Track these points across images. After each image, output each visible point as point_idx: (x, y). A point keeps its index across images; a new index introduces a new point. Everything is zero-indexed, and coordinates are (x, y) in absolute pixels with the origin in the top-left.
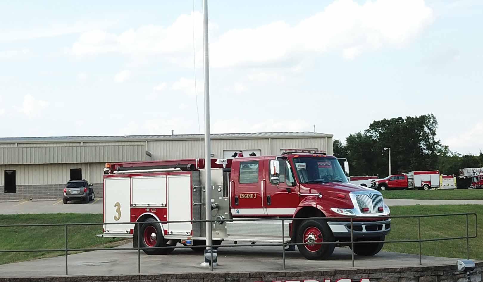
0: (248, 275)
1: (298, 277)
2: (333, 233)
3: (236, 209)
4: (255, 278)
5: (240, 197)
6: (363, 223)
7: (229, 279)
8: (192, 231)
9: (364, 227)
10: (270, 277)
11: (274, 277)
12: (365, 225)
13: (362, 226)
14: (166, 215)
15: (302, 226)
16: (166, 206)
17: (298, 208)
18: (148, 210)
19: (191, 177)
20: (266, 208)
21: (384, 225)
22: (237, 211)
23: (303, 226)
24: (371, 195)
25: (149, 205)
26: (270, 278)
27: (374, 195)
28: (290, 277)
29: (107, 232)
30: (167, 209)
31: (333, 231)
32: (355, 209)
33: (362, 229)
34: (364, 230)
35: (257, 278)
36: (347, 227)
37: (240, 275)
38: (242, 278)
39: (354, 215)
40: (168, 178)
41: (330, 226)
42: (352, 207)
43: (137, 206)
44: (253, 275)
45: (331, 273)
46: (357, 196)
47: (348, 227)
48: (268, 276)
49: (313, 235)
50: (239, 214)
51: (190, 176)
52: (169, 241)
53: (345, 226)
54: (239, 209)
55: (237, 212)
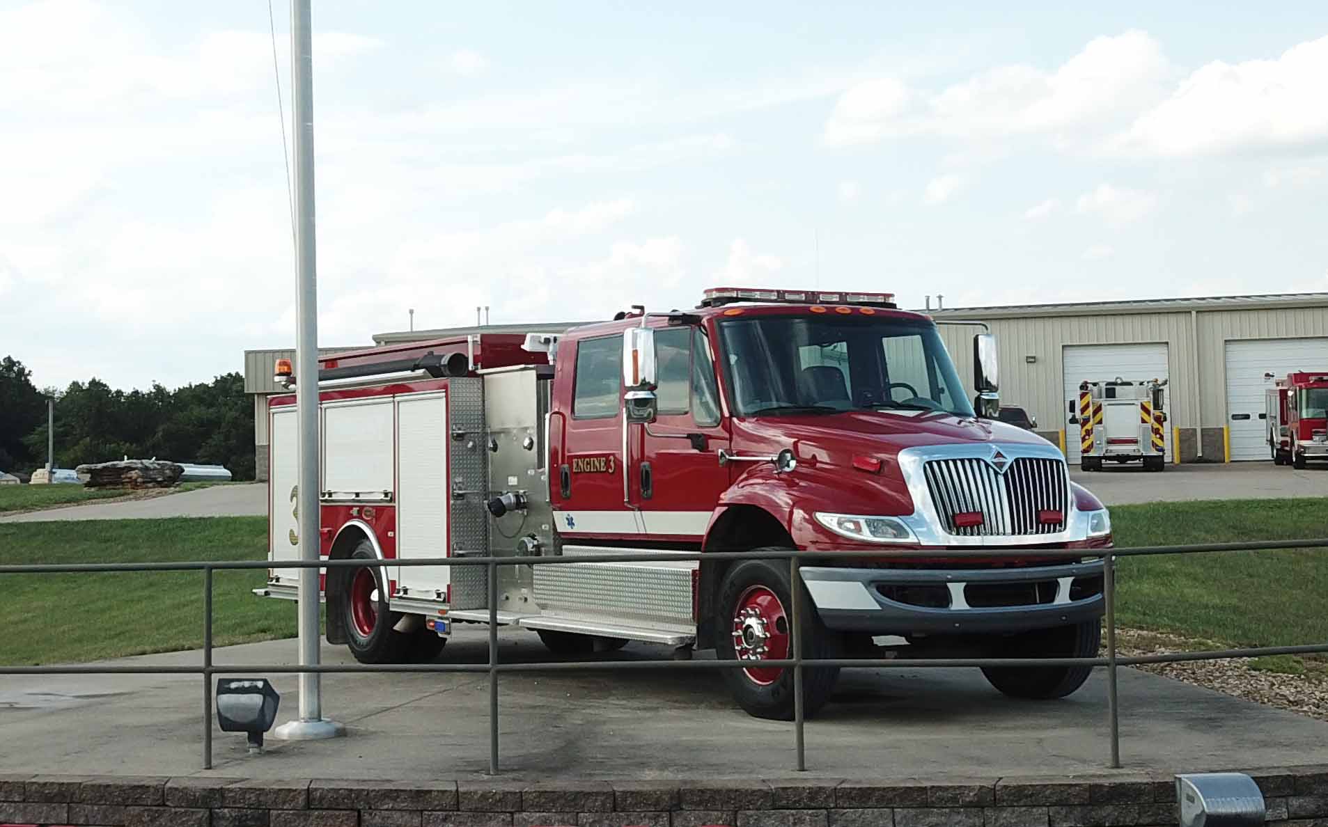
0: (301, 800)
1: (512, 813)
2: (820, 613)
3: (565, 513)
4: (331, 812)
5: (574, 470)
6: (950, 574)
7: (226, 810)
8: (449, 587)
9: (957, 591)
10: (393, 809)
11: (411, 812)
12: (964, 584)
13: (947, 588)
14: (394, 530)
15: (728, 581)
16: (392, 500)
17: (719, 510)
18: (355, 511)
19: (447, 397)
20: (640, 509)
21: (1065, 584)
22: (567, 519)
23: (732, 583)
24: (1002, 460)
25: (357, 495)
26: (397, 815)
27: (1017, 460)
28: (476, 810)
29: (274, 582)
30: (395, 507)
31: (819, 606)
32: (920, 515)
33: (946, 599)
34: (959, 603)
35: (337, 813)
36: (874, 590)
37: (272, 796)
38: (275, 812)
39: (911, 539)
40: (398, 402)
41: (810, 584)
42: (908, 509)
43: (334, 497)
44: (322, 798)
45: (657, 803)
46: (930, 463)
47: (884, 588)
48: (386, 807)
49: (759, 617)
50: (576, 529)
51: (444, 394)
52: (402, 620)
53: (868, 584)
54: (572, 514)
55: (569, 524)
